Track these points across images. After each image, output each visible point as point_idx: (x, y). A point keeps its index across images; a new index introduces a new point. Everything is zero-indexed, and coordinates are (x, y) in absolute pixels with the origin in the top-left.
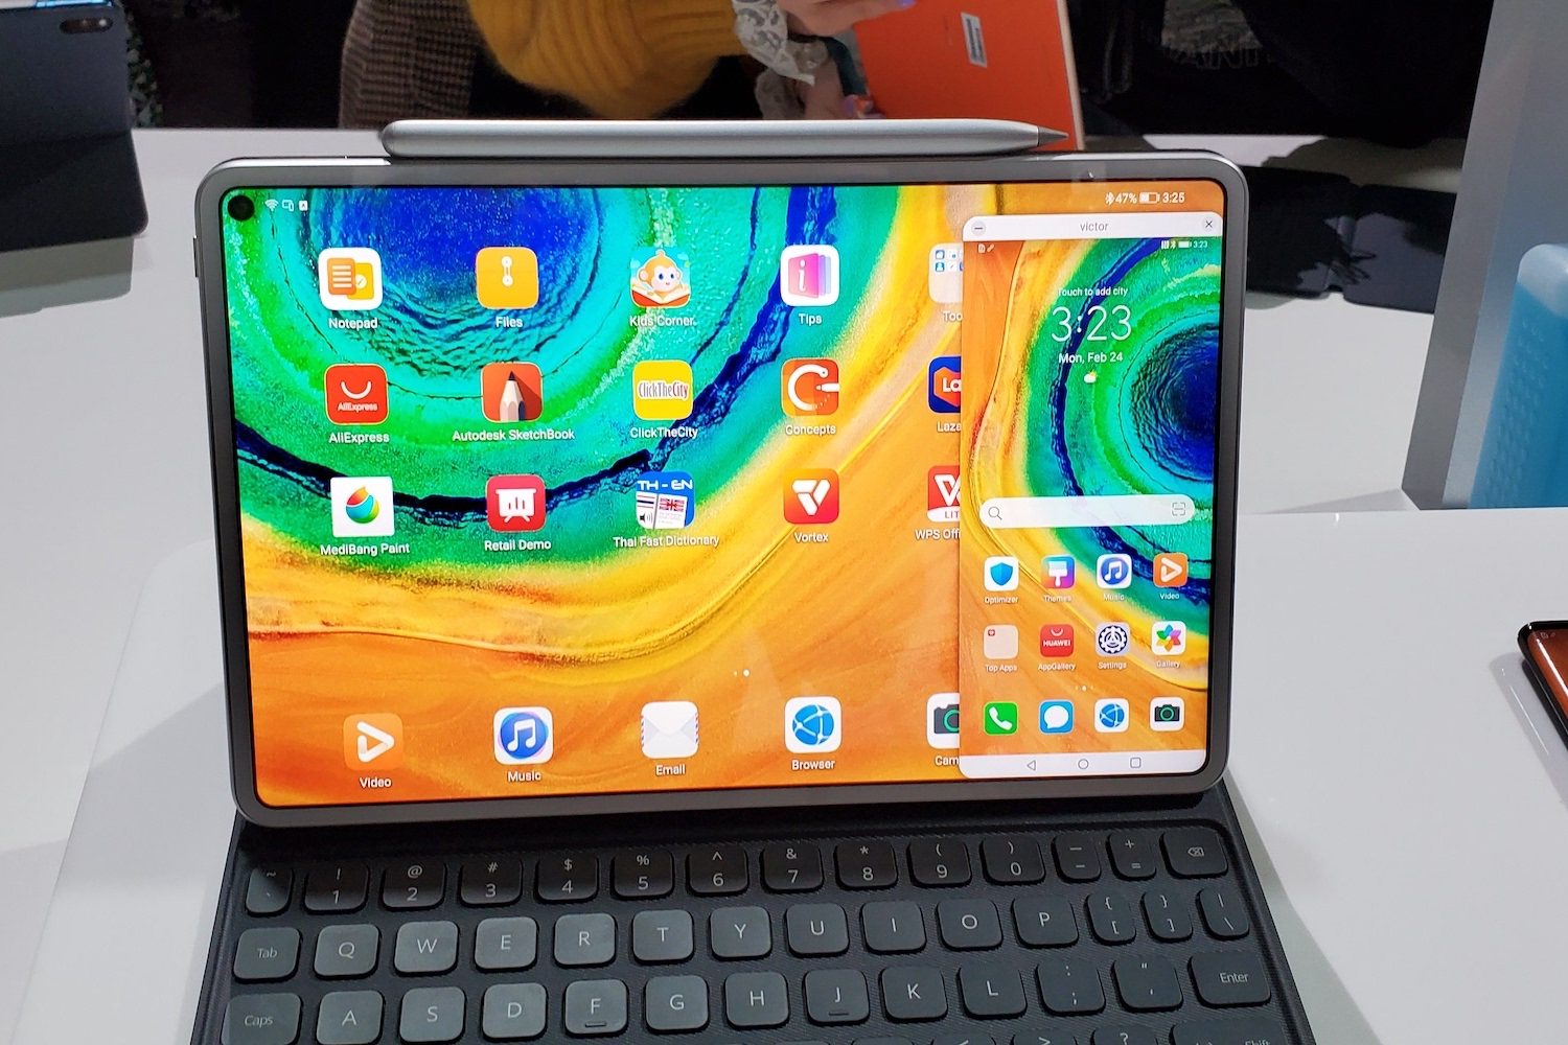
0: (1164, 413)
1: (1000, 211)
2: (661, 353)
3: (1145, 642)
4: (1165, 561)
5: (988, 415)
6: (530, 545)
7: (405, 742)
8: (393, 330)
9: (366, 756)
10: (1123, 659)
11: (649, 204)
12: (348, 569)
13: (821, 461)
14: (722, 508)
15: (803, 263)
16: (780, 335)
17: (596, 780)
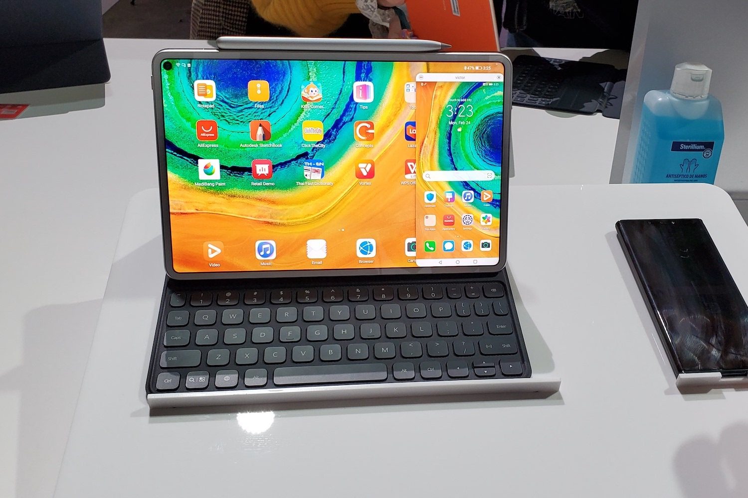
0: (484, 143)
1: (428, 72)
2: (311, 118)
3: (478, 221)
4: (485, 193)
5: (425, 142)
6: (267, 184)
7: (224, 251)
8: (219, 108)
9: (211, 256)
10: (471, 227)
11: (307, 66)
12: (205, 191)
13: (368, 157)
14: (334, 173)
15: (361, 88)
16: (354, 112)
17: (291, 266)
